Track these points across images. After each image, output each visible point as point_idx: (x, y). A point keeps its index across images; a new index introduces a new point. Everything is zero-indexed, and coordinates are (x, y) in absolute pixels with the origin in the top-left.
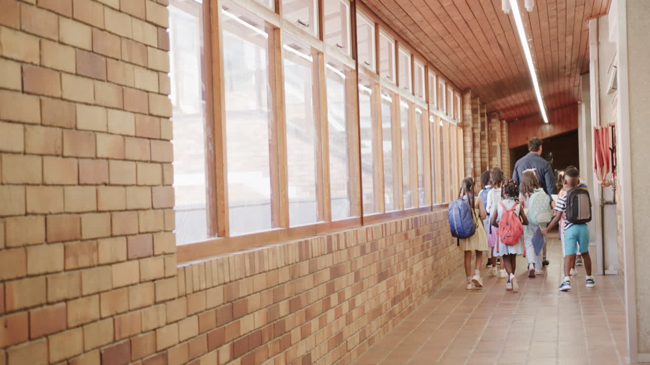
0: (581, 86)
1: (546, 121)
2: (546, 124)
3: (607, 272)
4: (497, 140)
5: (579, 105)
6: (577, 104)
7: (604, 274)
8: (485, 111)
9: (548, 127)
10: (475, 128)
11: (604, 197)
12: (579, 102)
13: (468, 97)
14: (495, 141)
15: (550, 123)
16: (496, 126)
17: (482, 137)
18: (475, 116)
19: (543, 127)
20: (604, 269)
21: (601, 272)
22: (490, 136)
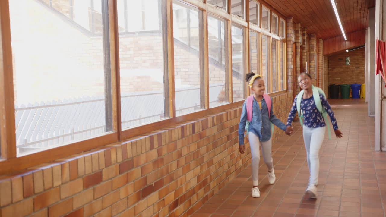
0: (368, 17)
1: (346, 39)
2: (346, 41)
3: (383, 149)
4: (315, 50)
5: (366, 30)
6: (365, 29)
7: (381, 151)
8: (306, 33)
9: (347, 43)
10: (297, 43)
11: (382, 93)
12: (366, 28)
13: (291, 22)
14: (313, 51)
15: (348, 40)
16: (314, 43)
17: (302, 48)
18: (297, 35)
19: (344, 43)
20: (381, 147)
21: (379, 149)
22: (310, 48)
